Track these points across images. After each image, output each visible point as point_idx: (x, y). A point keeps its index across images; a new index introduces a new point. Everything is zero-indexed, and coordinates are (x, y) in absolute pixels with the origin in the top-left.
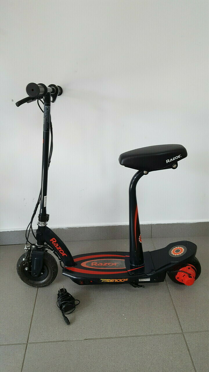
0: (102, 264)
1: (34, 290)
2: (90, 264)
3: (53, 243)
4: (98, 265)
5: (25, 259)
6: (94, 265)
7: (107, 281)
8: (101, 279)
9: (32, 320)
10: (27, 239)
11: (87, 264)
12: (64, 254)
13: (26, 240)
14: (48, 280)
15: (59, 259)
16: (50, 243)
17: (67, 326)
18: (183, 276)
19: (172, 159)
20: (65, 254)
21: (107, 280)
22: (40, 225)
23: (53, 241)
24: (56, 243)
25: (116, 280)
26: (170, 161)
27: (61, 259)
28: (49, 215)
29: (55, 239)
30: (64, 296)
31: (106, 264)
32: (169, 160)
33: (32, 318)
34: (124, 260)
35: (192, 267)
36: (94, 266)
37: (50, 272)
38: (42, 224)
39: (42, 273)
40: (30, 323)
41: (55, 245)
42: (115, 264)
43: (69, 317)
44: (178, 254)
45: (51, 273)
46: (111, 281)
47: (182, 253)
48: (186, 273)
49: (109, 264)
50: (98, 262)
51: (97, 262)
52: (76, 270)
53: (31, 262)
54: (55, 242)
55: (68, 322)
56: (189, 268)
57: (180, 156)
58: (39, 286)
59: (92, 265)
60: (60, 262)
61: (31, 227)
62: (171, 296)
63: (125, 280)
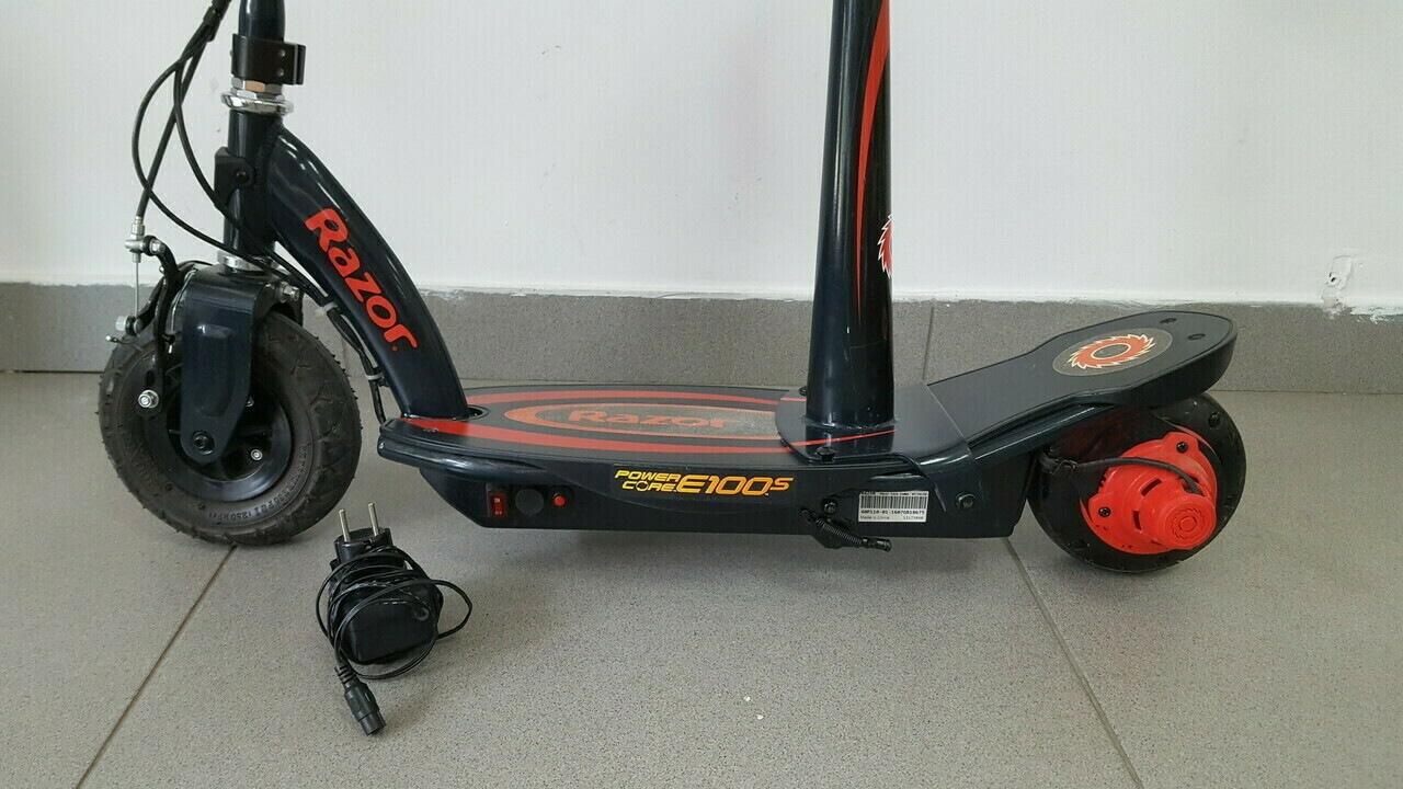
0: (633, 419)
3: (324, 242)
6: (585, 421)
7: (658, 487)
8: (619, 473)
9: (135, 699)
10: (148, 184)
11: (542, 415)
12: (395, 331)
13: (141, 189)
14: (289, 496)
15: (369, 370)
17: (365, 742)
18: (1145, 492)
20: (402, 331)
21: (657, 476)
22: (237, 102)
23: (323, 227)
24: (343, 246)
25: (715, 479)
28: (301, 49)
29: (339, 222)
30: (372, 560)
31: (661, 419)
33: (140, 691)
35: (1201, 446)
38: (250, 101)
39: (257, 455)
41: (341, 261)
43: (387, 695)
44: (1115, 360)
46: (680, 489)
47: (1144, 352)
48: (1169, 470)
49: (675, 420)
50: (614, 412)
52: (475, 431)
53: (177, 360)
54: (340, 237)
55: (375, 723)
56: (1182, 449)
58: (236, 537)
60: (375, 385)
61: (176, 118)
62: (1053, 625)
63: (773, 485)
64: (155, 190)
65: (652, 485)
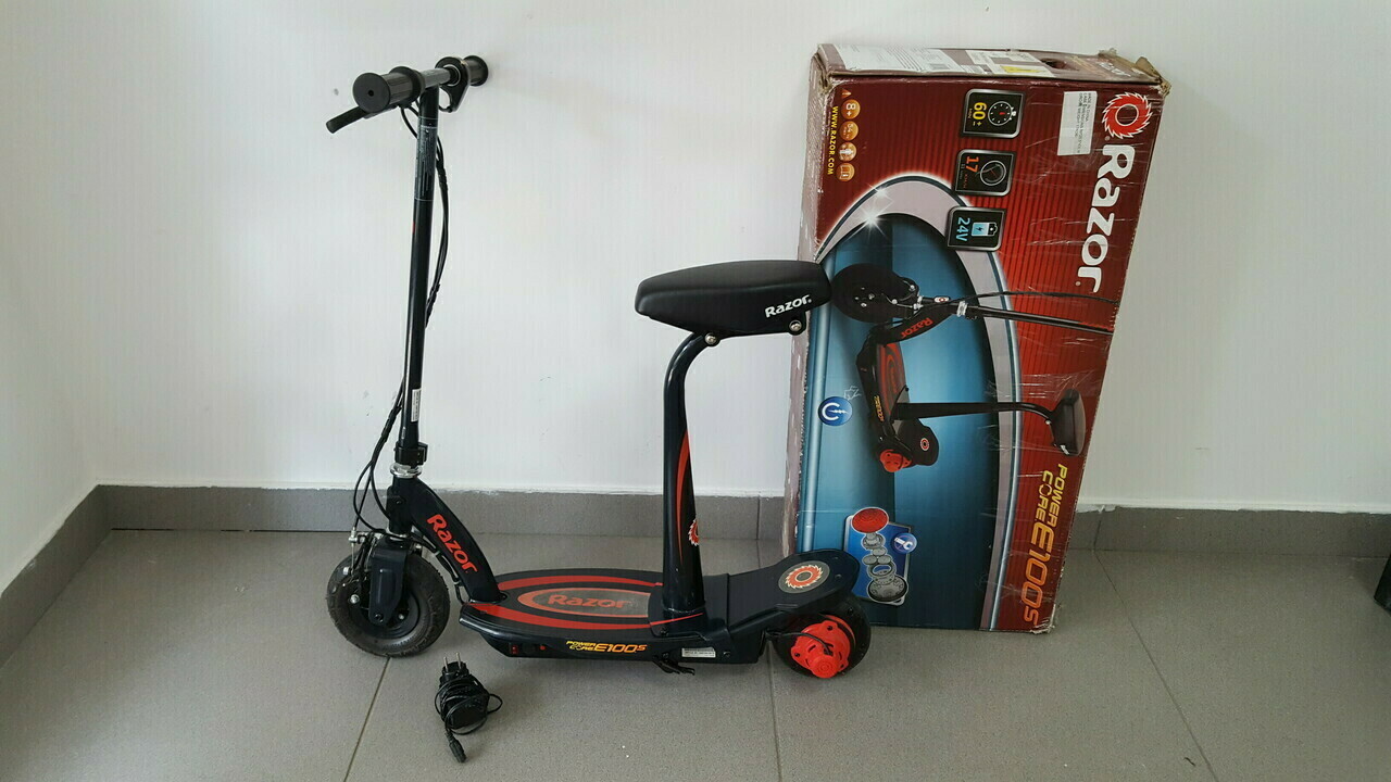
0: (579, 602)
2: (545, 598)
3: (435, 529)
4: (569, 603)
5: (350, 570)
7: (586, 648)
8: (569, 642)
9: (359, 742)
10: (358, 513)
11: (535, 599)
12: (467, 565)
13: (355, 515)
14: (417, 638)
15: (455, 579)
16: (427, 531)
17: (458, 766)
18: (811, 650)
19: (782, 307)
20: (470, 565)
21: (586, 644)
22: (399, 475)
23: (436, 522)
24: (444, 530)
25: (611, 646)
26: (778, 311)
27: (460, 581)
28: (426, 447)
29: (443, 520)
30: (458, 682)
31: (594, 600)
32: (773, 308)
33: (359, 739)
34: (648, 594)
35: (840, 626)
36: (556, 605)
37: (423, 615)
38: (404, 472)
39: (402, 617)
40: (352, 752)
41: (443, 536)
42: (620, 603)
43: (466, 742)
44: (801, 584)
45: (429, 613)
46: (596, 649)
47: (815, 581)
48: (820, 641)
49: (600, 602)
51: (568, 594)
52: (504, 612)
53: (368, 582)
54: (444, 525)
55: (461, 756)
56: (830, 628)
57: (807, 299)
58: (392, 654)
59: (552, 600)
60: (457, 587)
61: (371, 478)
62: (774, 707)
63: (638, 648)
64: (361, 515)
65: (583, 647)
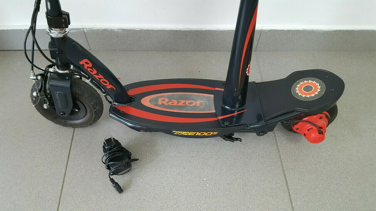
0: (175, 102)
1: (67, 131)
2: (156, 100)
3: (86, 67)
4: (170, 103)
5: (37, 93)
6: (163, 104)
7: (184, 134)
8: (173, 131)
9: (63, 182)
10: (32, 63)
11: (151, 101)
12: (109, 86)
13: (30, 65)
14: (88, 121)
15: (104, 93)
18: (308, 130)
20: (111, 86)
21: (183, 132)
22: (53, 36)
23: (85, 64)
24: (91, 68)
25: (198, 133)
29: (89, 62)
31: (183, 101)
33: (64, 179)
34: (212, 96)
35: (326, 115)
37: (88, 111)
38: (56, 33)
39: (77, 110)
40: (60, 188)
42: (198, 103)
44: (308, 94)
45: (91, 111)
46: (189, 134)
47: (317, 93)
48: (315, 125)
49: (188, 102)
50: (170, 98)
51: (168, 97)
52: (133, 111)
53: (51, 96)
54: (90, 65)
55: (120, 190)
56: (321, 118)
59: (160, 102)
60: (105, 96)
62: (279, 151)
63: (213, 133)
64: (34, 63)
65: (182, 134)
